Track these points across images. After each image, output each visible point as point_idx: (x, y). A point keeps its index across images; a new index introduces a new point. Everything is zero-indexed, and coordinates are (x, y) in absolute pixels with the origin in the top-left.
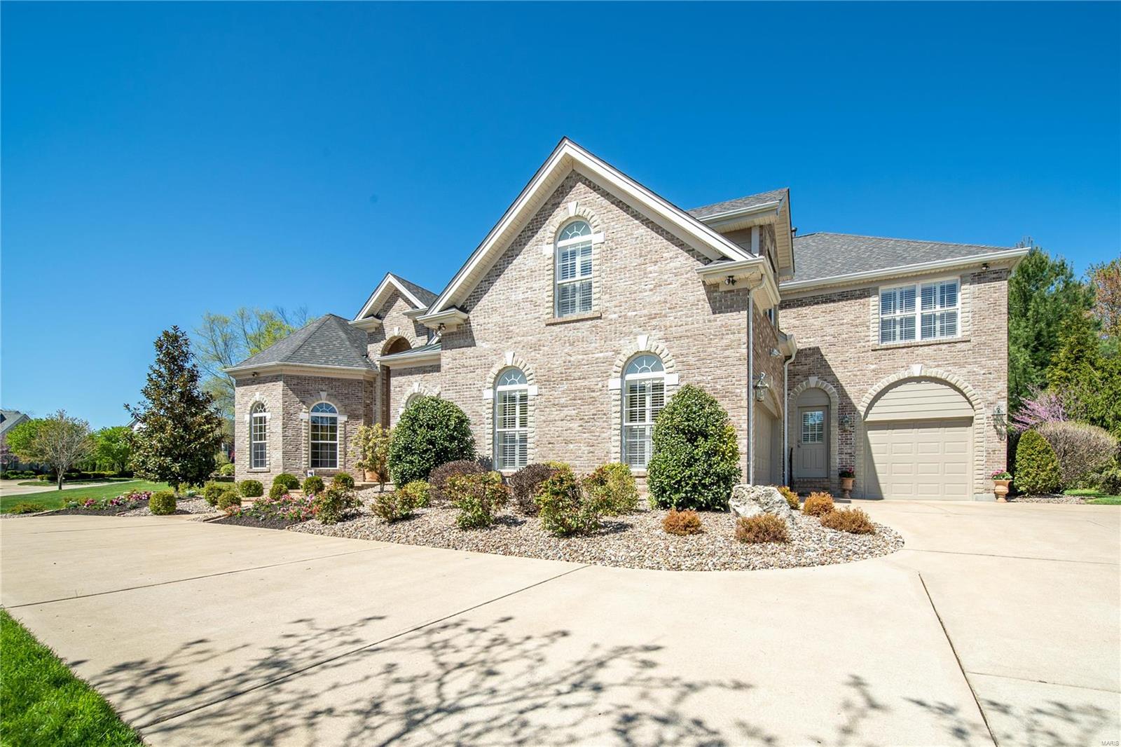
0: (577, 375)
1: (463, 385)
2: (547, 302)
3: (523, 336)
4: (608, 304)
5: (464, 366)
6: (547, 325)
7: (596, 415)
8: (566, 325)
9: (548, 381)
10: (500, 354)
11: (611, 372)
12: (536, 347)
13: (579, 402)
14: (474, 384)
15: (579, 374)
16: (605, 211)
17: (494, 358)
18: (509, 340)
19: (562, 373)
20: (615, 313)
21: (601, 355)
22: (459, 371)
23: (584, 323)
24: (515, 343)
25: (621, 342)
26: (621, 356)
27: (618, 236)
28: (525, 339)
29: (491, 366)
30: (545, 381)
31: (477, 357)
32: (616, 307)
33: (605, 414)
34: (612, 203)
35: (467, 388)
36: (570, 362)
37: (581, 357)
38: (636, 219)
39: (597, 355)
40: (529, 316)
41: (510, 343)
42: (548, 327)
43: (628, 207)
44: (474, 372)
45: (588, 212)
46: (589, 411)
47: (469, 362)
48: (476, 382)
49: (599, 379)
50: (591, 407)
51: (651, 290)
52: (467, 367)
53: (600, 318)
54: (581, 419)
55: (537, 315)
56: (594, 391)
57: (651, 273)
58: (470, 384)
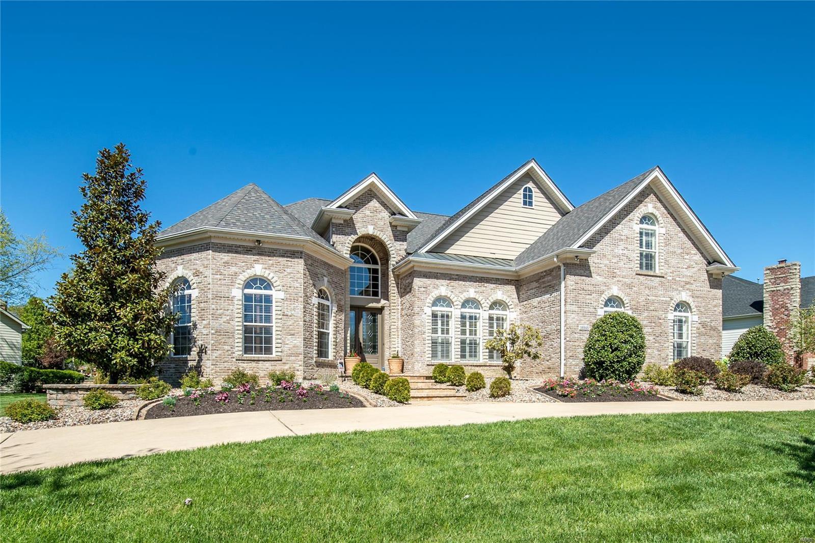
0: (652, 308)
1: (583, 303)
2: (637, 260)
3: (623, 278)
4: (667, 270)
5: (583, 290)
6: (637, 274)
7: (661, 333)
8: (647, 277)
9: (637, 309)
10: (608, 286)
11: (669, 309)
12: (630, 286)
13: (653, 324)
14: (591, 304)
15: (654, 308)
16: (665, 216)
17: (604, 288)
18: (614, 278)
19: (644, 306)
20: (670, 276)
21: (664, 299)
22: (580, 292)
23: (656, 278)
24: (618, 281)
25: (673, 293)
26: (673, 301)
27: (671, 233)
28: (624, 279)
29: (602, 293)
30: (635, 309)
31: (593, 285)
32: (671, 273)
33: (666, 333)
34: (668, 213)
35: (586, 305)
36: (648, 299)
37: (654, 298)
38: (679, 227)
39: (662, 299)
40: (626, 266)
41: (614, 280)
42: (637, 276)
43: (675, 218)
44: (591, 295)
45: (657, 213)
46: (658, 330)
47: (587, 288)
48: (592, 302)
49: (663, 313)
50: (659, 328)
51: (686, 269)
52: (586, 290)
53: (663, 277)
54: (654, 335)
55: (631, 266)
56: (660, 319)
57: (686, 259)
58: (588, 303)
